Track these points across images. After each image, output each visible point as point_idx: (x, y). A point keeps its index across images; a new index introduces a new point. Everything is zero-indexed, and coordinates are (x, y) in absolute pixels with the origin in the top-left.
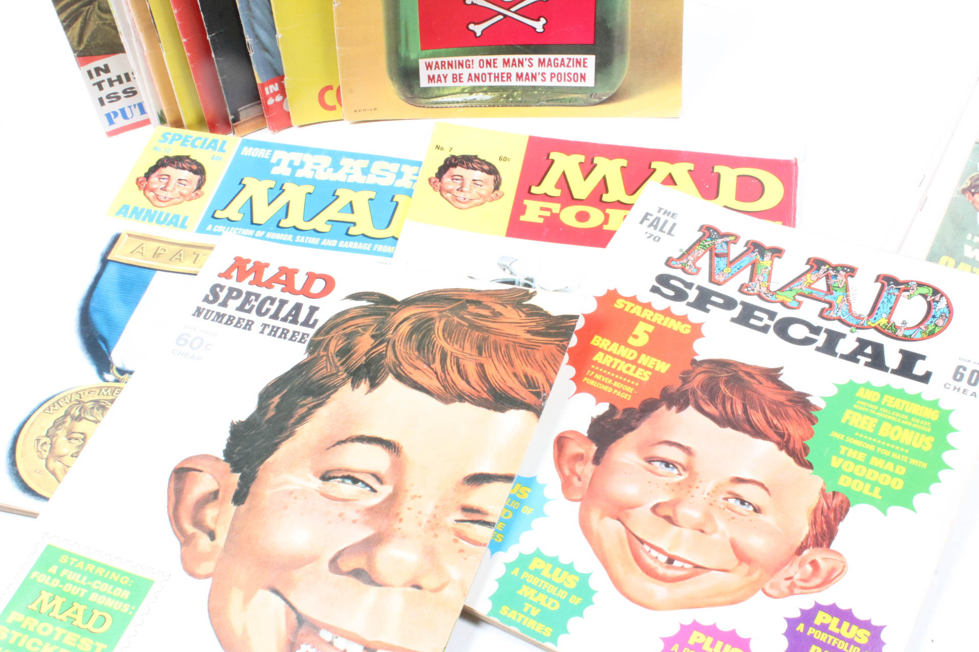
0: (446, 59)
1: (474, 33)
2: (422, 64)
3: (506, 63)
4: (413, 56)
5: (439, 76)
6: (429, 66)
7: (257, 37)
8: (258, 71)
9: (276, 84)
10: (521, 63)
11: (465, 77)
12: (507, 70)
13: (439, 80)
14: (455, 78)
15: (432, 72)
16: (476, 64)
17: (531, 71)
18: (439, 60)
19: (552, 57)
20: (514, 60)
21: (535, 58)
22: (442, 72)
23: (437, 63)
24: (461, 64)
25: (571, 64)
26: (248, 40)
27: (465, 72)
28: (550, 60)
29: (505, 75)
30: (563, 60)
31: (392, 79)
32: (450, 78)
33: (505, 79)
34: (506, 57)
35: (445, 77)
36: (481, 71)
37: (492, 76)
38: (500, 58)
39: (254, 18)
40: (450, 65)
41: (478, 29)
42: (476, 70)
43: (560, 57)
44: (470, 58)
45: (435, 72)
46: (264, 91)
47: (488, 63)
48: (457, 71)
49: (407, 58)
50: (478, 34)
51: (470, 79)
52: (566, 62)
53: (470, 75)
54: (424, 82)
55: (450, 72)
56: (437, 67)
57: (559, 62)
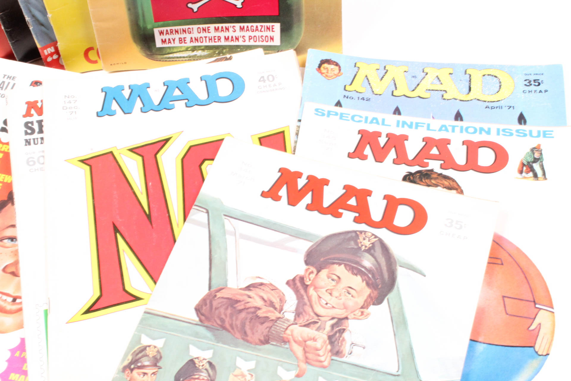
0: (174, 28)
1: (192, 9)
2: (156, 31)
3: (217, 29)
4: (149, 27)
5: (169, 39)
6: (161, 33)
7: (33, 16)
8: (38, 39)
9: (52, 48)
10: (227, 29)
11: (188, 40)
12: (217, 34)
13: (170, 42)
14: (180, 40)
15: (164, 37)
16: (195, 30)
17: (234, 35)
18: (169, 28)
19: (250, 25)
20: (222, 27)
21: (237, 25)
22: (171, 37)
23: (167, 31)
24: (184, 31)
25: (263, 30)
26: (27, 18)
27: (188, 36)
28: (248, 27)
29: (216, 38)
30: (257, 27)
31: (135, 41)
32: (177, 41)
33: (216, 40)
34: (217, 25)
35: (174, 40)
36: (199, 35)
37: (207, 39)
38: (212, 26)
39: (29, 3)
40: (177, 32)
41: (195, 7)
42: (195, 35)
43: (255, 25)
44: (191, 26)
45: (167, 37)
46: (43, 52)
47: (204, 30)
48: (182, 36)
49: (145, 28)
50: (195, 10)
51: (192, 41)
52: (259, 28)
53: (192, 38)
54: (159, 44)
55: (177, 36)
56: (167, 33)
57: (255, 28)
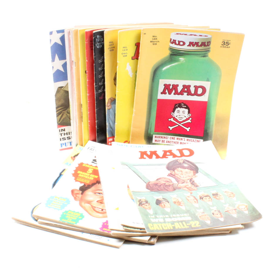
0: (161, 136)
1: (170, 129)
2: (154, 136)
3: (178, 139)
4: (152, 133)
5: (158, 140)
6: (156, 137)
7: (109, 124)
8: (108, 134)
9: (112, 139)
10: (182, 139)
11: (165, 142)
12: (178, 141)
13: (158, 141)
14: (163, 141)
15: (156, 139)
16: (169, 138)
17: (184, 142)
18: (159, 135)
20: (180, 138)
21: (186, 138)
22: (159, 139)
23: (158, 136)
25: (196, 141)
26: (107, 124)
27: (166, 140)
28: (190, 139)
29: (177, 142)
30: (194, 140)
31: (145, 139)
32: (161, 141)
33: (177, 143)
34: (178, 137)
35: (160, 141)
36: (170, 140)
37: (173, 142)
38: (176, 137)
39: (110, 118)
40: (162, 137)
41: (171, 128)
42: (169, 140)
43: (193, 139)
44: (168, 136)
46: (108, 140)
47: (173, 138)
48: (164, 139)
49: (150, 134)
50: (171, 130)
51: (167, 142)
52: (195, 141)
53: (167, 141)
54: (154, 141)
55: (161, 139)
56: (158, 137)
57: (193, 140)
